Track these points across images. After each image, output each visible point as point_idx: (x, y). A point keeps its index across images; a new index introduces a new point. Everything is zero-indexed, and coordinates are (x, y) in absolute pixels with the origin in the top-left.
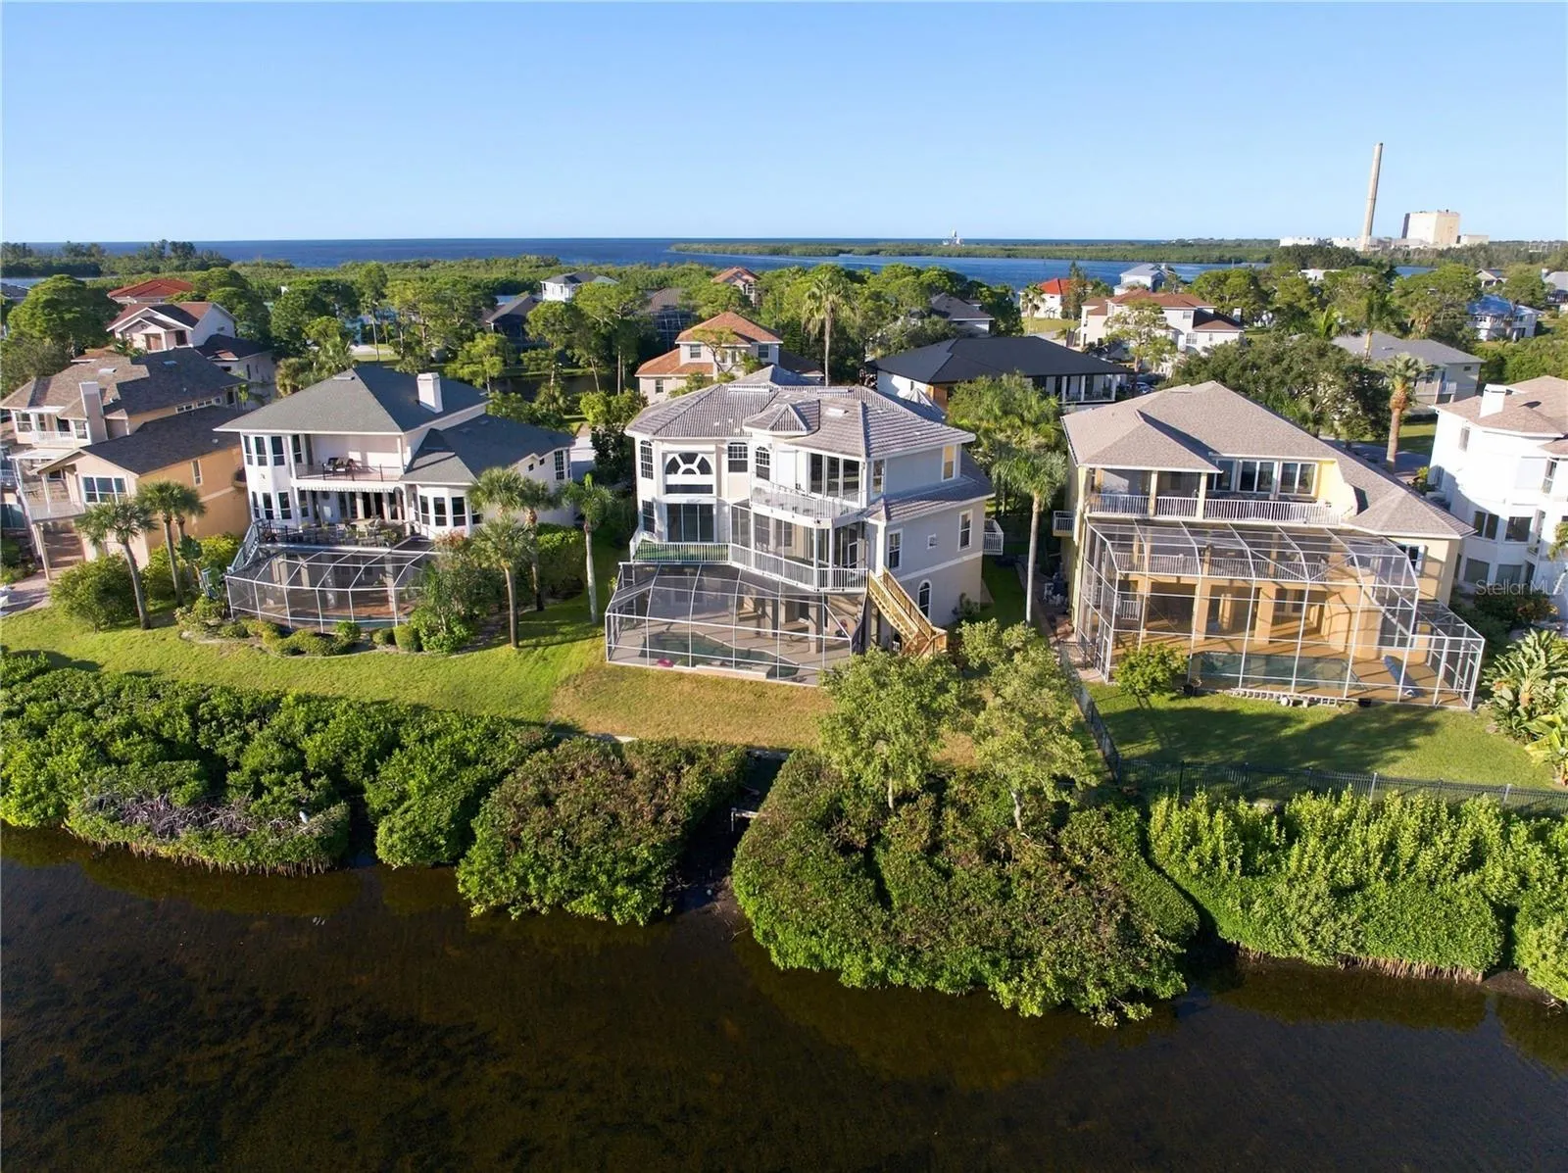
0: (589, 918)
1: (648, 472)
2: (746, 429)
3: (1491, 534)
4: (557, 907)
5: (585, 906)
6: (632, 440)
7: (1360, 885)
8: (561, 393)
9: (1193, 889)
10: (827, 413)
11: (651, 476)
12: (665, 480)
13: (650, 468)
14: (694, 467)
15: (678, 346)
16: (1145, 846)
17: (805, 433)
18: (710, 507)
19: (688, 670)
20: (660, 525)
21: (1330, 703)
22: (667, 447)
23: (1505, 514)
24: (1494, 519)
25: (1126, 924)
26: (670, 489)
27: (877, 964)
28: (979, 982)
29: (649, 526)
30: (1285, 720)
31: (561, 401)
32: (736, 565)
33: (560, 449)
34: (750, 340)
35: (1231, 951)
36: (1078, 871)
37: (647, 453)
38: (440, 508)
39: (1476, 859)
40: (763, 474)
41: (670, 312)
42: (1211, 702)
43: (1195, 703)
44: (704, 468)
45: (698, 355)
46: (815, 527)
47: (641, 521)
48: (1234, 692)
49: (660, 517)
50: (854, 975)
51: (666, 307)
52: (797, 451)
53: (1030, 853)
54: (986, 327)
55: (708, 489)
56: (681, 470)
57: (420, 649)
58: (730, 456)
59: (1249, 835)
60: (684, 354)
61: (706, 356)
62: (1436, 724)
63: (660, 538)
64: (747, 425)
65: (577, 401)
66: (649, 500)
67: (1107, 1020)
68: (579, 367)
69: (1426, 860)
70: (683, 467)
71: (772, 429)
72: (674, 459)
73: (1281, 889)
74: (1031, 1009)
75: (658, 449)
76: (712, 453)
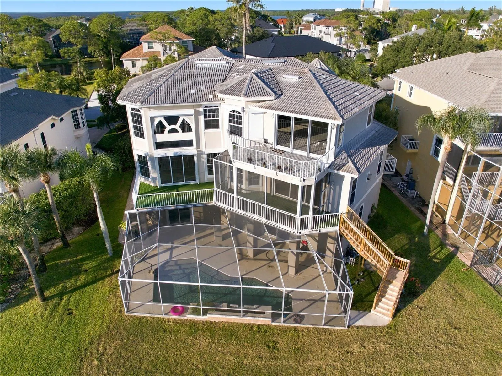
1: (140, 133)
2: (220, 96)
6: (124, 107)
8: (84, 70)
10: (283, 79)
11: (142, 136)
12: (154, 138)
13: (141, 129)
14: (177, 127)
15: (141, 43)
17: (273, 98)
18: (192, 156)
20: (154, 173)
22: (154, 113)
26: (159, 145)
29: (146, 173)
31: (84, 74)
32: (219, 204)
33: (75, 109)
34: (178, 39)
37: (137, 119)
40: (236, 131)
41: (134, 32)
44: (185, 127)
45: (152, 47)
46: (300, 184)
47: (138, 169)
49: (153, 167)
51: (131, 30)
52: (264, 113)
55: (189, 143)
56: (166, 131)
58: (205, 117)
60: (145, 47)
61: (158, 47)
63: (154, 181)
64: (221, 92)
65: (93, 73)
66: (143, 155)
68: (95, 58)
70: (168, 127)
71: (246, 95)
72: (160, 122)
75: (146, 115)
76: (191, 115)
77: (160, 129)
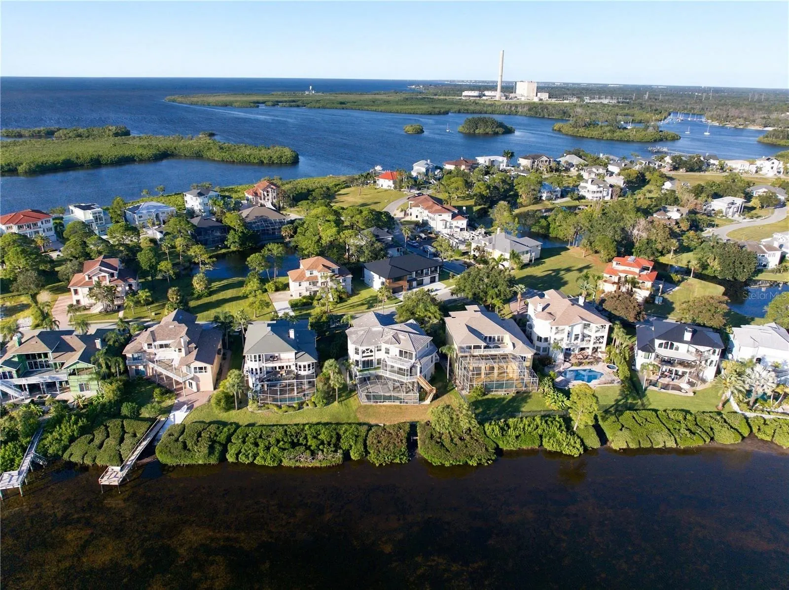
0: (397, 463)
3: (541, 341)
4: (391, 462)
5: (397, 461)
7: (520, 435)
9: (495, 440)
11: (358, 354)
12: (362, 355)
16: (485, 433)
18: (373, 360)
19: (381, 404)
21: (512, 393)
23: (543, 337)
24: (541, 338)
25: (486, 449)
26: (363, 357)
27: (451, 462)
28: (466, 462)
30: (504, 399)
32: (382, 374)
35: (501, 449)
36: (476, 440)
38: (305, 367)
39: (537, 427)
40: (387, 353)
42: (489, 396)
43: (486, 397)
44: (371, 351)
46: (406, 368)
48: (493, 393)
49: (359, 363)
50: (447, 464)
51: (257, 217)
52: (396, 349)
53: (467, 438)
54: (391, 239)
56: (366, 352)
57: (316, 406)
58: (378, 349)
59: (502, 429)
62: (531, 396)
63: (361, 368)
66: (358, 360)
67: (486, 464)
69: (530, 429)
72: (364, 350)
73: (508, 438)
74: (475, 464)
75: (360, 349)
76: (373, 348)
77: (364, 352)
